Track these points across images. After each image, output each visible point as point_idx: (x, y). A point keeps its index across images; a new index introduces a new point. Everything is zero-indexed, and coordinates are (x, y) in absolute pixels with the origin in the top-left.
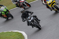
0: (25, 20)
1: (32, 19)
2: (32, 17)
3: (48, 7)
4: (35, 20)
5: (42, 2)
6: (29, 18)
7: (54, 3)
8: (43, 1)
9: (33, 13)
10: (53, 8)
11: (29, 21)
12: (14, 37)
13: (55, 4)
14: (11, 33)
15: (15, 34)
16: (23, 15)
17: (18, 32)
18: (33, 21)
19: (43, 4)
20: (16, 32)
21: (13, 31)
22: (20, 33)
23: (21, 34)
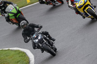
0: (29, 40)
1: (39, 38)
3: (78, 12)
5: (68, 3)
6: (35, 36)
8: (70, 2)
10: (86, 14)
12: (13, 58)
13: (89, 7)
14: (7, 52)
15: (13, 53)
17: (18, 50)
18: (41, 41)
20: (16, 51)
21: (10, 49)
22: (22, 52)
23: (24, 53)
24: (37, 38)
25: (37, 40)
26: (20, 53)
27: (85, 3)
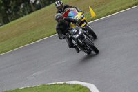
1: (80, 33)
2: (81, 30)
6: (74, 30)
11: (74, 36)
16: (59, 25)
24: (77, 33)
25: (78, 35)
26: (80, 88)
27: (82, 18)
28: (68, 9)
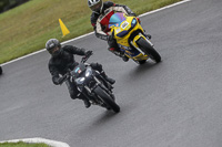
1: (87, 75)
3: (115, 47)
4: (98, 77)
5: (95, 28)
7: (139, 31)
8: (99, 25)
9: (90, 53)
10: (133, 50)
11: (77, 80)
13: (140, 35)
19: (98, 35)
24: (82, 74)
25: (83, 79)
28: (111, 9)
